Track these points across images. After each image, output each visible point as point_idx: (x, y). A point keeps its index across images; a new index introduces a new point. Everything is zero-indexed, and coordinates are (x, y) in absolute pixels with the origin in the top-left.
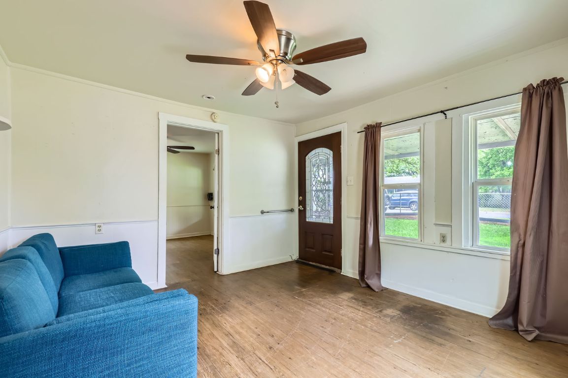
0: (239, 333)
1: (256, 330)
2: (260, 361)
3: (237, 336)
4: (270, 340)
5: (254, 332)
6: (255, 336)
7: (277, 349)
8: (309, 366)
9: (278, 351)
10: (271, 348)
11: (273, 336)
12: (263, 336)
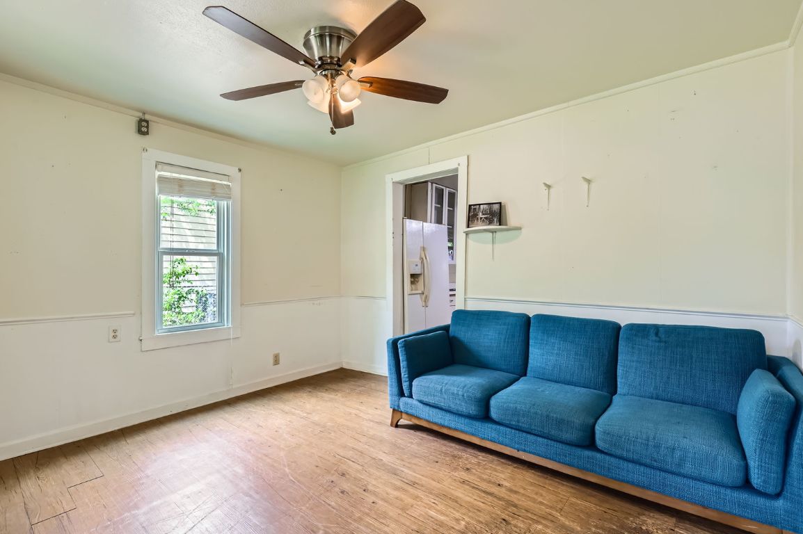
0: (397, 489)
1: (373, 499)
2: (353, 460)
3: (399, 483)
4: (346, 486)
5: (374, 494)
6: (370, 487)
7: (333, 474)
8: (295, 462)
9: (333, 472)
10: (343, 475)
11: (343, 492)
12: (357, 489)
